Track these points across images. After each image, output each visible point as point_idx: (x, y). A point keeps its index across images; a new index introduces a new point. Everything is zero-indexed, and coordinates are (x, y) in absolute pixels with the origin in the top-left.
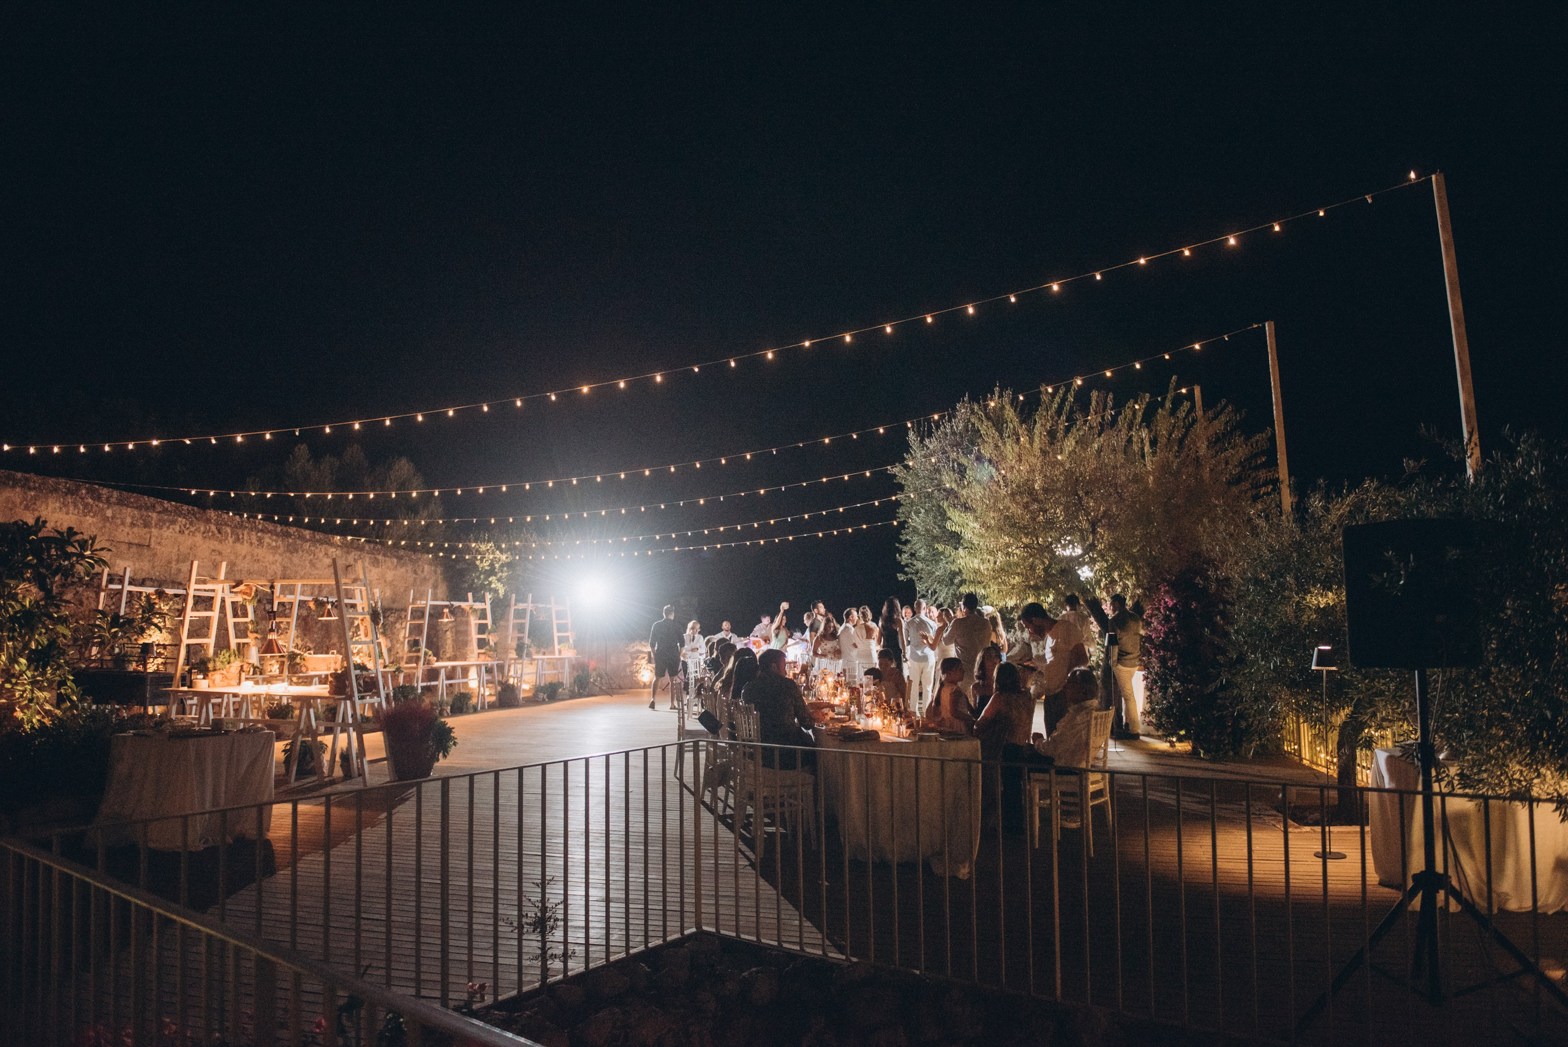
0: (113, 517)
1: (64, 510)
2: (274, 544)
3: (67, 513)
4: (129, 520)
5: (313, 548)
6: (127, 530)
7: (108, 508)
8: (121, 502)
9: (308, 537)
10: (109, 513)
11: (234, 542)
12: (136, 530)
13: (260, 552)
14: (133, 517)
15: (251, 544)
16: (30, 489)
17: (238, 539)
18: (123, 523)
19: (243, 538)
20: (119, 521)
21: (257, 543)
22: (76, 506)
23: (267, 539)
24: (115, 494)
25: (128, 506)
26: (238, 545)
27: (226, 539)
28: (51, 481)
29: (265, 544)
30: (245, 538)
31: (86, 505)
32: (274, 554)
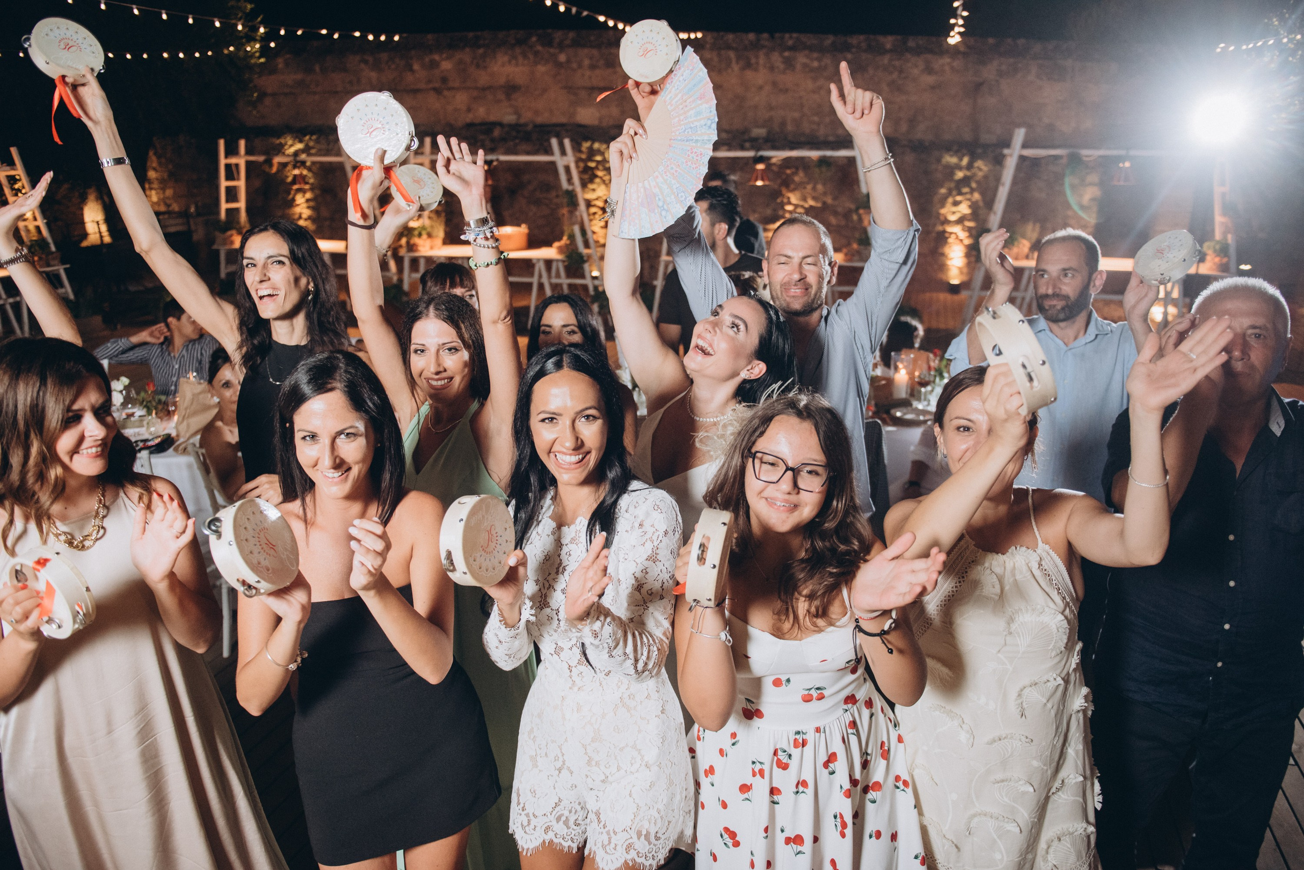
0: (568, 61)
1: (514, 62)
2: (816, 64)
3: (517, 65)
4: (586, 62)
5: (897, 63)
6: (588, 73)
7: (561, 52)
8: (576, 44)
9: (888, 46)
10: (562, 58)
11: (743, 69)
12: (598, 72)
13: (788, 79)
14: (591, 58)
15: (772, 69)
16: (479, 47)
17: (748, 65)
18: (580, 66)
19: (757, 63)
20: (575, 65)
21: (782, 66)
22: (525, 56)
23: (802, 59)
24: (572, 35)
25: (583, 46)
26: (749, 74)
27: (729, 65)
28: (501, 35)
29: (798, 66)
30: (761, 61)
31: (536, 53)
32: (815, 79)
